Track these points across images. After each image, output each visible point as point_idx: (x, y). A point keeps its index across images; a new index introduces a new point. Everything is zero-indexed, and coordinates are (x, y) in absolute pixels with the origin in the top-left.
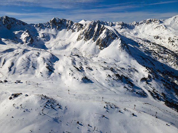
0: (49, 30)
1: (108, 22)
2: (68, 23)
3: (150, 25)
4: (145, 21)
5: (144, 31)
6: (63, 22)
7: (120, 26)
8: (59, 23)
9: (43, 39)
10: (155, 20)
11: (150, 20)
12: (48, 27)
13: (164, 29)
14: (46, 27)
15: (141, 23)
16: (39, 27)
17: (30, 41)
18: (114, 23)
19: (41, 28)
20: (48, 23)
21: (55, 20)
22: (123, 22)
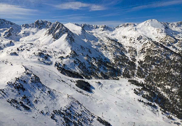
0: (32, 29)
1: (93, 25)
2: (49, 24)
3: (127, 28)
4: (124, 24)
5: (120, 33)
6: (45, 23)
7: (103, 29)
8: (41, 24)
9: (23, 35)
10: (131, 24)
11: (127, 24)
12: (32, 27)
13: (134, 31)
14: (30, 26)
15: (121, 26)
16: (25, 26)
17: (8, 35)
18: (98, 26)
19: (26, 27)
20: (33, 23)
21: (38, 21)
22: (105, 25)
